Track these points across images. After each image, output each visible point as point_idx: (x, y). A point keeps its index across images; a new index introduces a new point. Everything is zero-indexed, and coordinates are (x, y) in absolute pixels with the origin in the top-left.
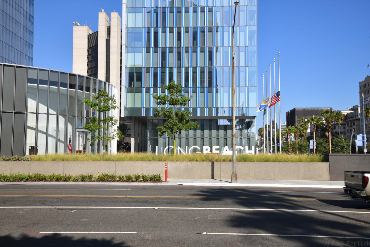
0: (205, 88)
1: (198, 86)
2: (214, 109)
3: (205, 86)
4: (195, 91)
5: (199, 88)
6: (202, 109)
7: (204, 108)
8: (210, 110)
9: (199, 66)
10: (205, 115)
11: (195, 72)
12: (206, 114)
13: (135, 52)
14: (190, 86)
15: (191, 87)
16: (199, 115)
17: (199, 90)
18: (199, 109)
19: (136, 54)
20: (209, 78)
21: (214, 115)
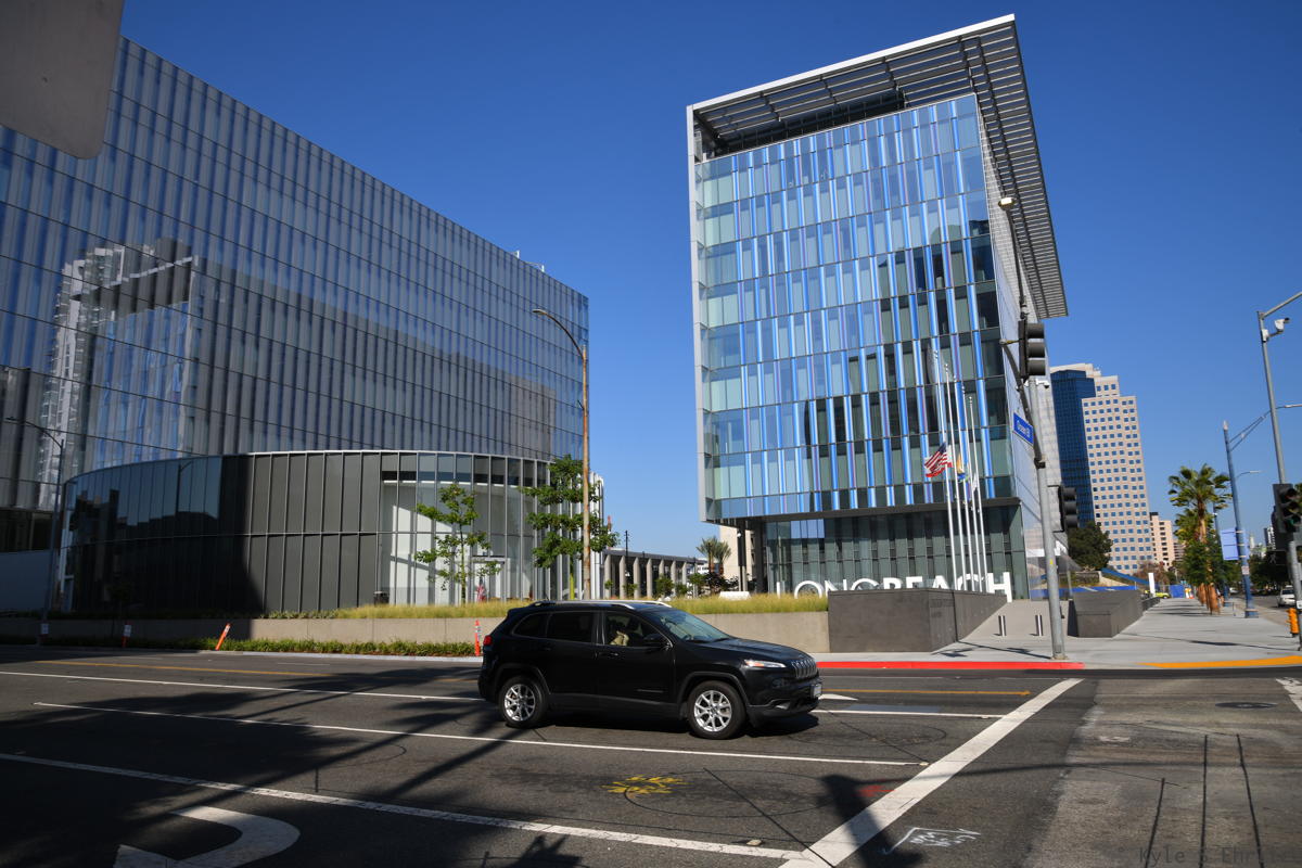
0: (884, 441)
1: (866, 438)
2: (907, 487)
3: (884, 435)
4: (859, 448)
5: (871, 442)
6: (881, 493)
7: (884, 487)
8: (899, 490)
9: (866, 391)
10: (889, 504)
11: (856, 404)
12: (891, 501)
13: (726, 378)
14: (848, 439)
15: (851, 442)
16: (873, 504)
17: (868, 447)
18: (873, 491)
19: (728, 381)
20: (891, 416)
21: (908, 503)
